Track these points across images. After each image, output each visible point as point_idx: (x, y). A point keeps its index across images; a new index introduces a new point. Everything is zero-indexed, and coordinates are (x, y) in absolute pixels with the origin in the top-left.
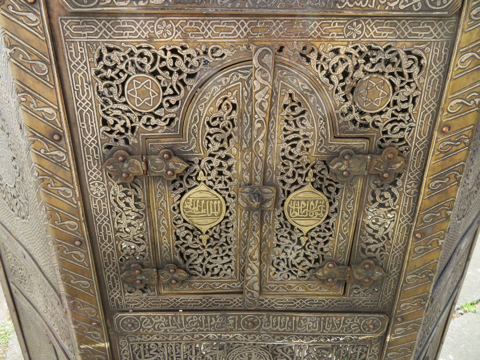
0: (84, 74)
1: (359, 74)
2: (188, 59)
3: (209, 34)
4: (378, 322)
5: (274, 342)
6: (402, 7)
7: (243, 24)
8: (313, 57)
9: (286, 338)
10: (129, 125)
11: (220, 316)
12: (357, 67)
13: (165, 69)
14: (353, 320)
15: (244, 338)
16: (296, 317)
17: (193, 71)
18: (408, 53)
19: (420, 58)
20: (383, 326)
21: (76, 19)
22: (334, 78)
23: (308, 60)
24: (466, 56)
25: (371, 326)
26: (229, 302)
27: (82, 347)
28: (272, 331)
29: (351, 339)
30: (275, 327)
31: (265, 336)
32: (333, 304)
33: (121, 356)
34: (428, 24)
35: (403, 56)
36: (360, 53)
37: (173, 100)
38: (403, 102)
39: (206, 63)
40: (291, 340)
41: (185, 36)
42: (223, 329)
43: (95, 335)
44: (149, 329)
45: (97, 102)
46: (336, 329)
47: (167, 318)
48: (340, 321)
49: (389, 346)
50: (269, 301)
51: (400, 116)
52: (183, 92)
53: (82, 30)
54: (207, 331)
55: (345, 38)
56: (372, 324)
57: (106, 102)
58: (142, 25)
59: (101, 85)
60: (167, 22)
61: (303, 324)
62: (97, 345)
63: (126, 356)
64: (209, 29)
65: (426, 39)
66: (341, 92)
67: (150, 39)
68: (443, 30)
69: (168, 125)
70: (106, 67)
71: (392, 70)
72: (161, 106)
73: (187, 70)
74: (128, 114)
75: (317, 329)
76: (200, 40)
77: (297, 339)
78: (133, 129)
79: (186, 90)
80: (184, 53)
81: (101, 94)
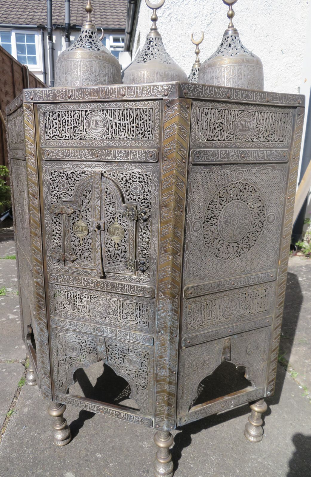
0: (47, 179)
1: (131, 181)
2: (77, 175)
3: (83, 167)
5: (109, 297)
6: (139, 159)
7: (93, 165)
9: (114, 295)
10: (58, 196)
12: (130, 179)
13: (70, 178)
15: (97, 293)
16: (115, 283)
17: (78, 179)
19: (150, 177)
21: (46, 162)
22: (123, 182)
23: (114, 176)
26: (90, 273)
28: (108, 290)
31: (105, 293)
34: (150, 165)
35: (144, 176)
36: (130, 174)
37: (72, 188)
39: (82, 176)
40: (116, 297)
41: (76, 168)
45: (50, 188)
51: (146, 197)
52: (75, 186)
55: (124, 169)
57: (52, 188)
58: (64, 165)
59: (51, 182)
60: (71, 164)
65: (151, 170)
66: (126, 187)
67: (66, 169)
68: (156, 167)
69: (70, 197)
70: (53, 177)
71: (142, 180)
72: (69, 190)
73: (76, 179)
74: (59, 192)
75: (126, 291)
76: (80, 169)
77: (119, 297)
78: (60, 197)
80: (76, 173)
81: (51, 185)
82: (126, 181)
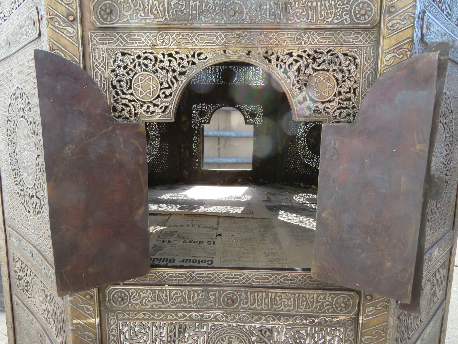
0: (103, 72)
1: (310, 71)
2: (181, 61)
3: (196, 42)
4: (349, 300)
5: (253, 323)
6: (336, 22)
7: (220, 35)
8: (273, 58)
9: (264, 318)
10: (133, 111)
11: (203, 291)
12: (307, 66)
13: (162, 68)
14: (325, 298)
15: (225, 318)
16: (272, 293)
17: (184, 70)
18: (345, 55)
19: (355, 59)
20: (354, 305)
21: (102, 32)
22: (290, 74)
23: (270, 61)
24: (389, 56)
25: (343, 305)
26: (210, 277)
27: (75, 321)
28: (250, 309)
29: (326, 321)
30: (252, 304)
31: (244, 316)
32: (305, 281)
33: (109, 336)
34: (357, 33)
35: (341, 57)
36: (309, 55)
37: (168, 92)
38: (346, 93)
39: (194, 63)
40: (268, 321)
41: (179, 44)
42: (205, 306)
43: (88, 309)
44: (137, 305)
45: (110, 93)
46: (309, 308)
47: (154, 292)
48: (313, 298)
49: (362, 329)
50: (247, 276)
51: (345, 104)
52: (175, 85)
53: (105, 40)
54: (190, 307)
55: (296, 44)
56: (343, 302)
57: (117, 93)
58: (148, 37)
59: (115, 80)
60: (166, 34)
61: (279, 302)
62: (89, 321)
63: (113, 335)
64: (196, 39)
65: (357, 44)
66: (296, 85)
67: (153, 46)
68: (369, 38)
69: (163, 112)
70: (119, 67)
71: (335, 68)
72: (159, 97)
73: (179, 69)
74: (133, 103)
75: (292, 308)
76: (189, 47)
77: (274, 320)
78: (136, 114)
79: (178, 84)
80: (177, 56)
81: (114, 87)
82: (299, 70)
